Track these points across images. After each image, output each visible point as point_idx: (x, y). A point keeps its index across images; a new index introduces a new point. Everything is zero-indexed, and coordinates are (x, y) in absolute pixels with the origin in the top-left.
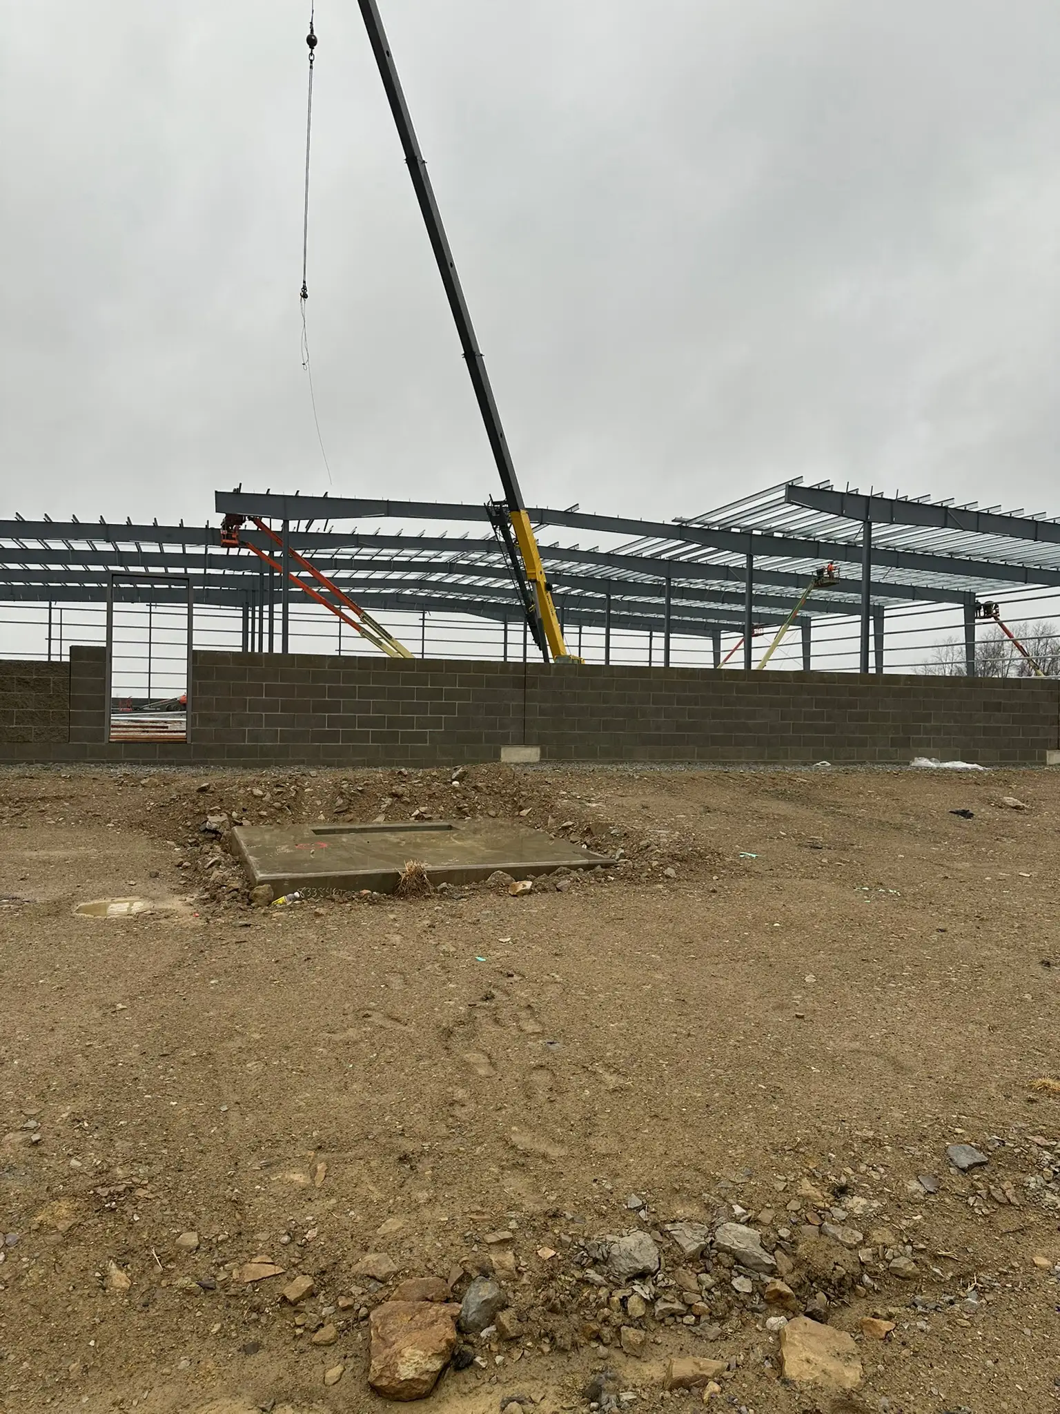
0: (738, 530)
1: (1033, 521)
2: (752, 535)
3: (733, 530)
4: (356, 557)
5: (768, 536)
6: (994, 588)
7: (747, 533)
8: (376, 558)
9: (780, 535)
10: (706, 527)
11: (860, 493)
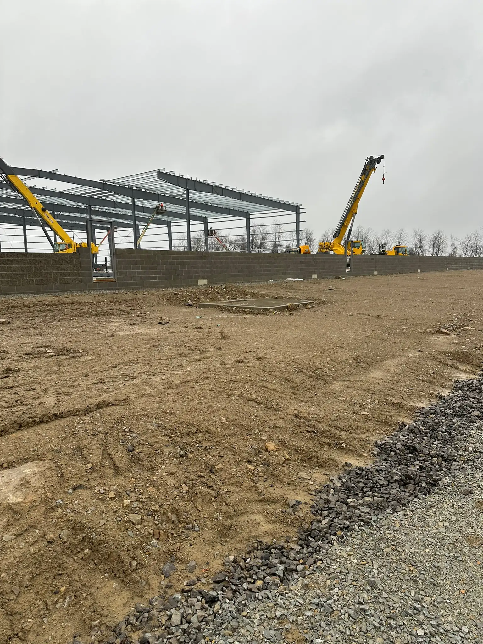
0: (127, 187)
1: (239, 192)
2: (133, 189)
3: (125, 186)
5: (139, 190)
6: (214, 216)
7: (131, 188)
9: (144, 190)
10: (114, 184)
11: (184, 177)
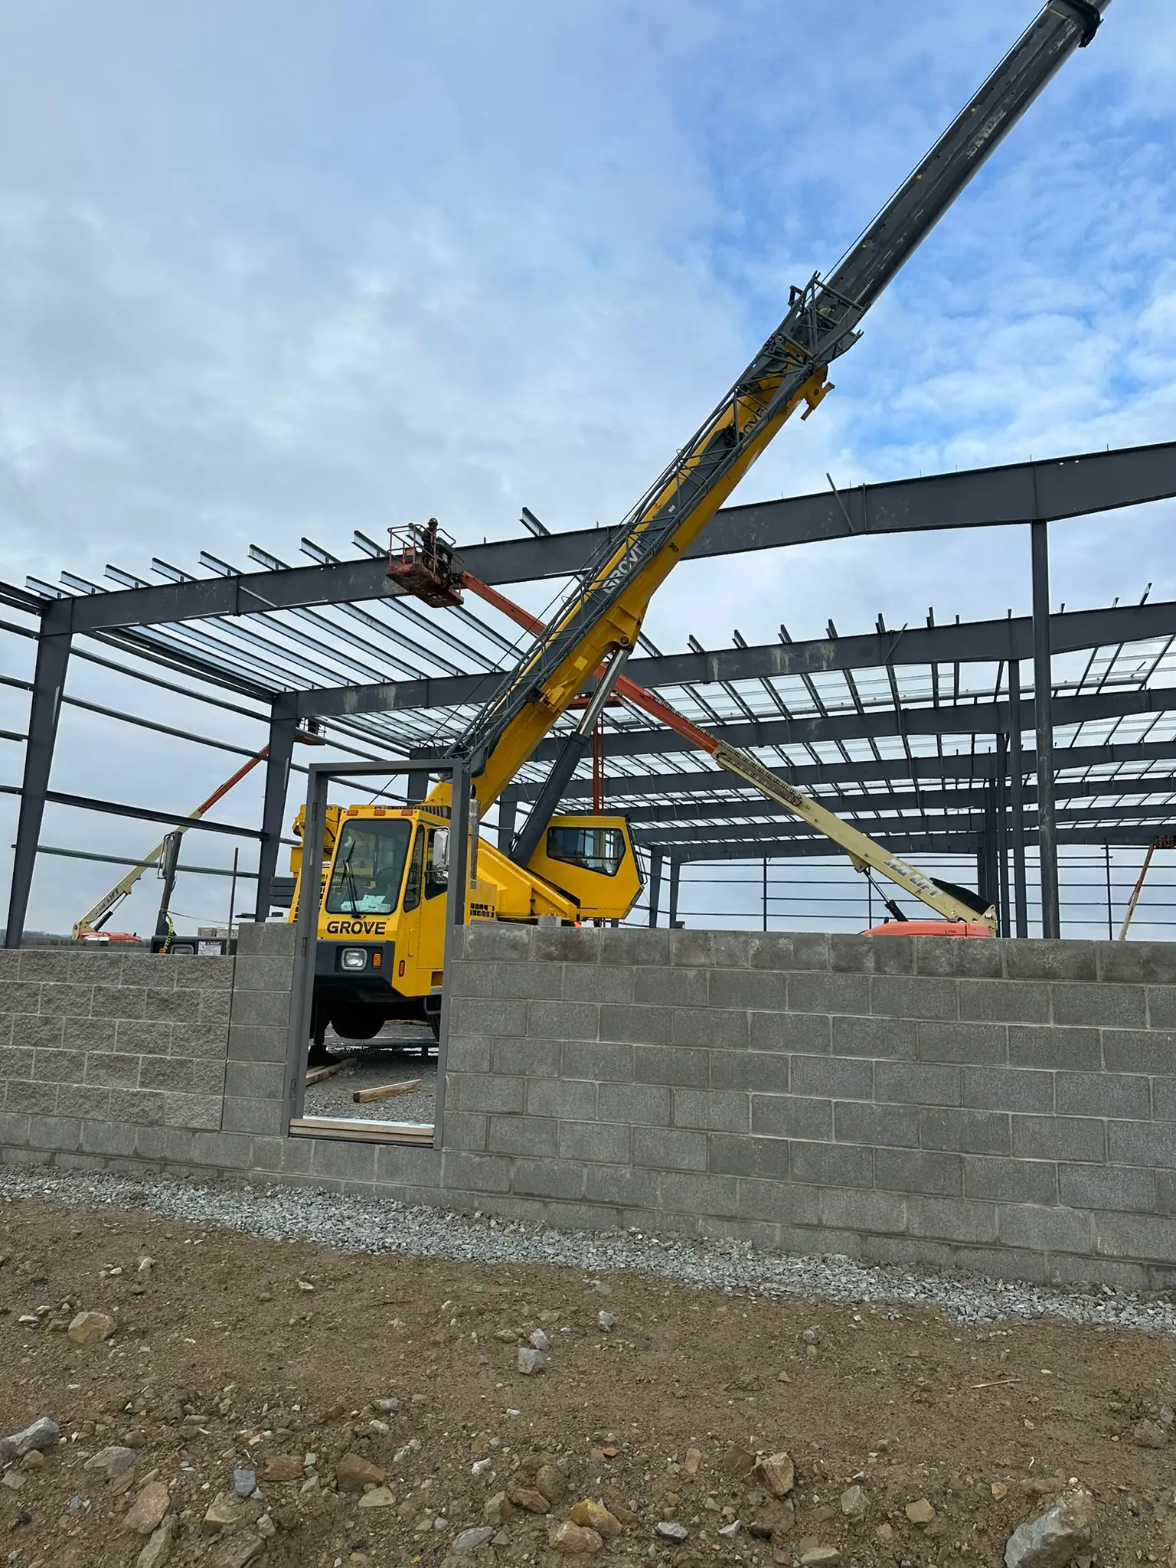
4: (1117, 778)
8: (1146, 776)
